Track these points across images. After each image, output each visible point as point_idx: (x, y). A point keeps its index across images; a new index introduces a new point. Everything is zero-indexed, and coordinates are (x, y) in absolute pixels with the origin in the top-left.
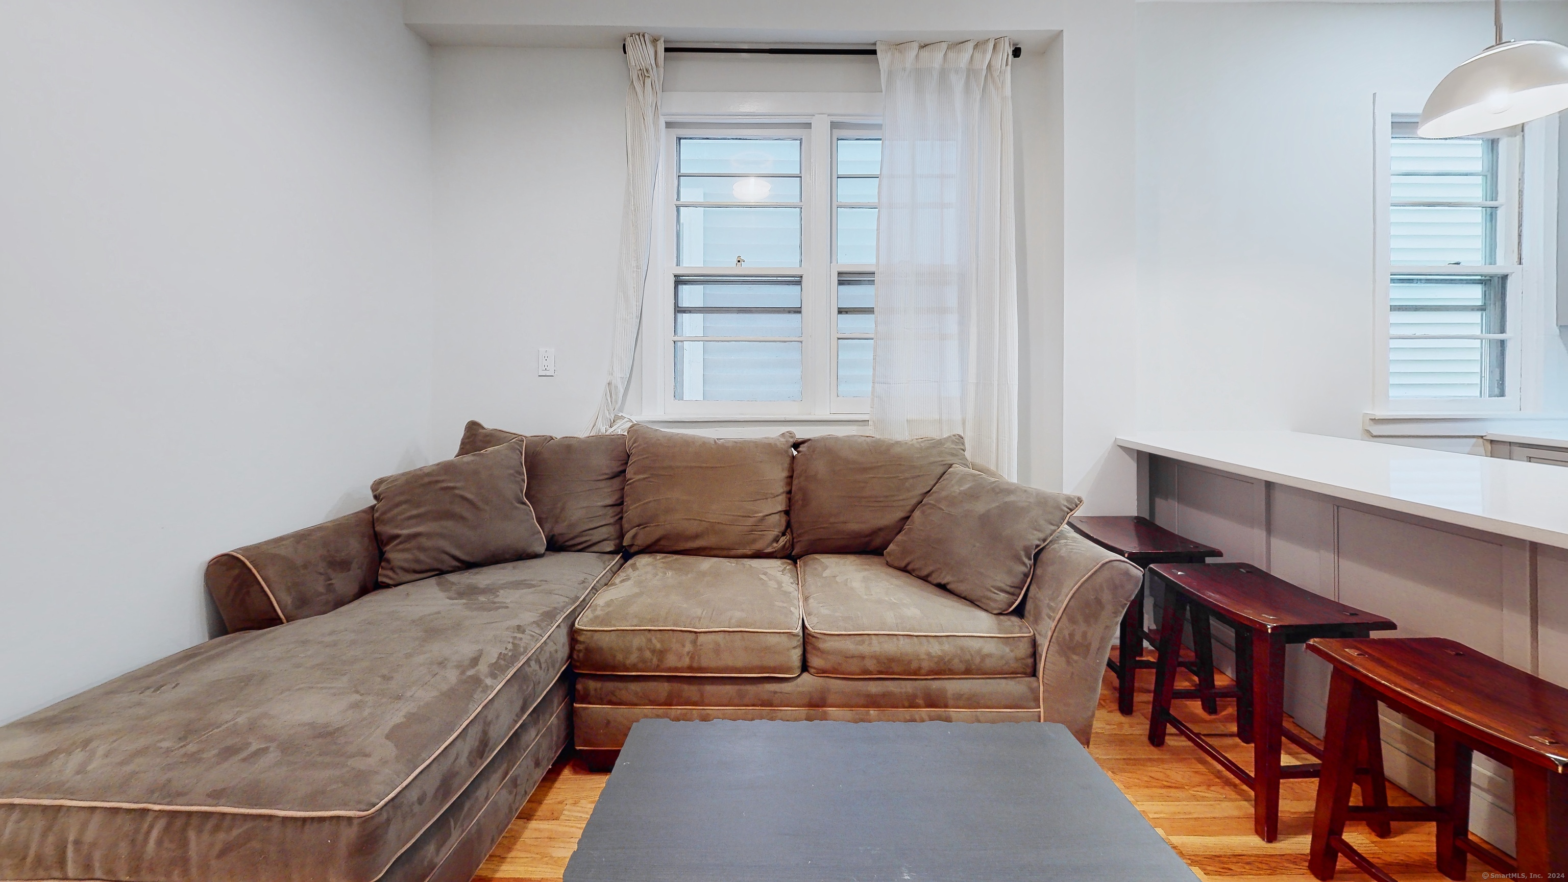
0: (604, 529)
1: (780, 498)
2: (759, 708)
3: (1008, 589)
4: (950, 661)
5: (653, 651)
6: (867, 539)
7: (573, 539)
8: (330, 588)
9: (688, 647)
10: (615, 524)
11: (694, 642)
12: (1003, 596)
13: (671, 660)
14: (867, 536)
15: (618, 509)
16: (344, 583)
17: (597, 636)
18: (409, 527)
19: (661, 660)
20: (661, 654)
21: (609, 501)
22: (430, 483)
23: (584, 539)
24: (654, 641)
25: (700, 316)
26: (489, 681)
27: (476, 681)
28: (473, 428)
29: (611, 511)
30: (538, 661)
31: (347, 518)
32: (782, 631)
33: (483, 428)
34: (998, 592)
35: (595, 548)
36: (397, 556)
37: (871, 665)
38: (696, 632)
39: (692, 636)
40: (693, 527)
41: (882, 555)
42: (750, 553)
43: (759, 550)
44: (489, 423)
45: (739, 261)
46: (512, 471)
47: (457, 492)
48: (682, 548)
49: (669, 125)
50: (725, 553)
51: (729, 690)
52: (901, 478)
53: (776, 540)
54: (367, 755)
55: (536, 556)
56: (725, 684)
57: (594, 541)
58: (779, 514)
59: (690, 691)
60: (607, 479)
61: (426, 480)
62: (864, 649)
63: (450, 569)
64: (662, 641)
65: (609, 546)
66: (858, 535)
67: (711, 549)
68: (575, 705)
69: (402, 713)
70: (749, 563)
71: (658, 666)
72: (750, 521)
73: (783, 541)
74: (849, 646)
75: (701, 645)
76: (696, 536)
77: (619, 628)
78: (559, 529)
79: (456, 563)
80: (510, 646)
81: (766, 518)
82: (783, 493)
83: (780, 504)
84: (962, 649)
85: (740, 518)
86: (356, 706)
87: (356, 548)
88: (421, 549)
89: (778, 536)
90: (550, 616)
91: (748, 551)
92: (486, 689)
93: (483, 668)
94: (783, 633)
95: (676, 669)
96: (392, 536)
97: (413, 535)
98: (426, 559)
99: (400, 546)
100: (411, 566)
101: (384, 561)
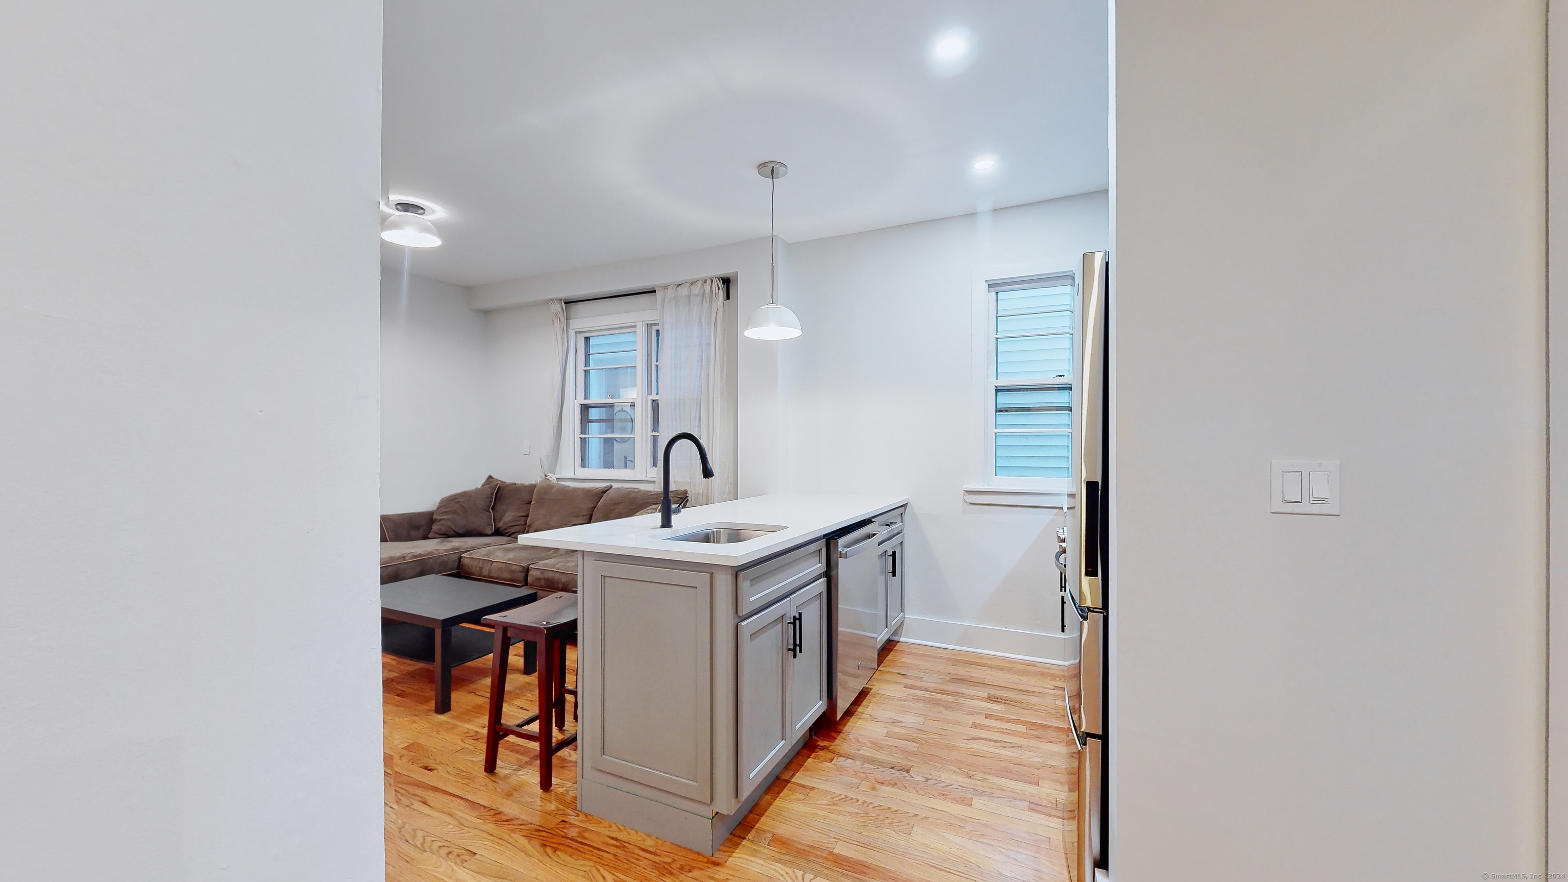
5: (479, 565)
9: (489, 567)
10: (523, 525)
13: (483, 572)
15: (525, 518)
17: (466, 559)
18: (441, 516)
19: (481, 571)
20: (481, 569)
21: (524, 514)
24: (481, 563)
26: (407, 558)
28: (490, 477)
29: (522, 519)
33: (493, 478)
36: (435, 527)
37: (543, 583)
38: (492, 561)
44: (496, 477)
49: (578, 333)
61: (453, 498)
71: (480, 574)
75: (492, 567)
77: (473, 557)
78: (500, 524)
79: (453, 533)
82: (587, 515)
87: (423, 522)
90: (456, 549)
95: (484, 576)
96: (436, 519)
97: (441, 520)
98: (444, 529)
99: (438, 523)
100: (440, 532)
101: (431, 529)
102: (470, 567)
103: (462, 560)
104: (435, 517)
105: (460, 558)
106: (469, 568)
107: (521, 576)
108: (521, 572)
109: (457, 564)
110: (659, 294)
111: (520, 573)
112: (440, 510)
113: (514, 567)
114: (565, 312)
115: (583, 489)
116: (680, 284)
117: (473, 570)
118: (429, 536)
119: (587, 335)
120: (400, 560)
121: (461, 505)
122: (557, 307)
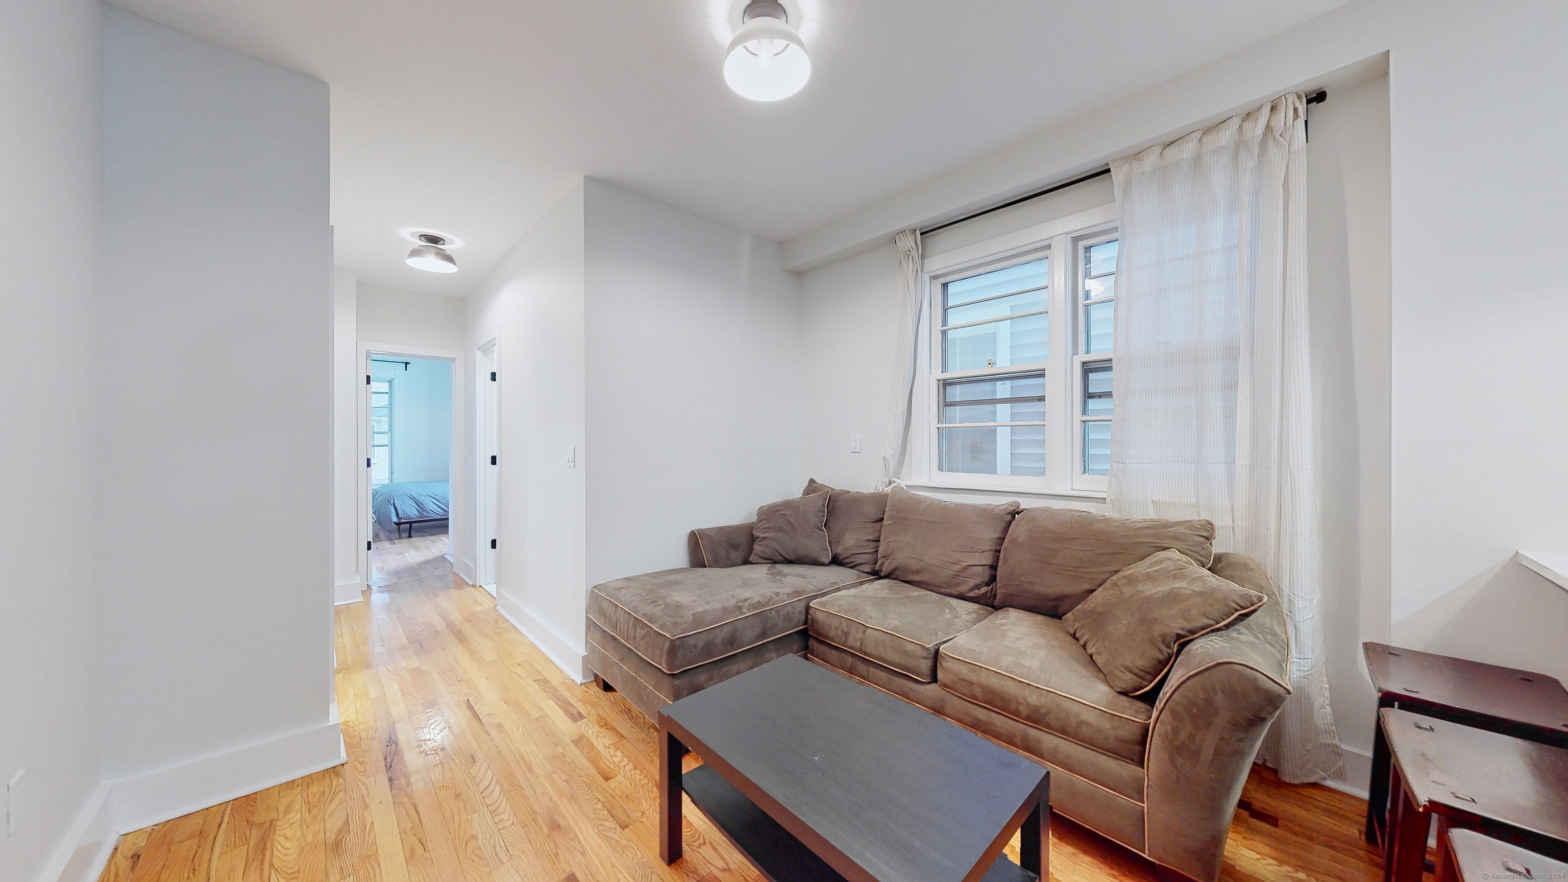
0: (865, 556)
1: (987, 553)
2: (901, 697)
3: (1137, 671)
4: (1047, 714)
5: (843, 631)
6: (1053, 603)
7: (846, 558)
8: (728, 557)
9: (860, 635)
10: (873, 554)
11: (864, 632)
12: (1128, 676)
13: (851, 641)
14: (1053, 600)
15: (876, 544)
16: (736, 556)
17: (818, 612)
18: (764, 533)
19: (846, 639)
20: (847, 634)
21: (871, 538)
22: (776, 510)
23: (853, 560)
24: (844, 625)
25: (1009, 405)
26: (744, 611)
27: (740, 608)
28: (812, 481)
29: (871, 544)
30: (777, 612)
31: (744, 525)
32: (917, 642)
33: (816, 483)
34: (1125, 672)
35: (859, 568)
36: (757, 548)
37: (977, 691)
38: (866, 626)
39: (863, 628)
40: (914, 565)
41: (1060, 618)
42: (956, 593)
43: (962, 593)
44: (819, 481)
45: (989, 364)
46: (816, 509)
47: (787, 517)
48: (909, 579)
49: (934, 278)
50: (937, 589)
51: (884, 675)
52: (1096, 552)
53: (978, 587)
54: (683, 618)
55: (823, 565)
56: (882, 671)
57: (858, 563)
58: (984, 567)
59: (861, 667)
60: (872, 522)
61: (776, 509)
62: (973, 677)
63: (780, 561)
64: (847, 625)
65: (867, 568)
66: (1045, 598)
67: (928, 584)
68: (808, 655)
69: (703, 609)
70: (947, 600)
71: (845, 643)
72: (957, 568)
73: (984, 590)
74: (964, 670)
75: (867, 636)
76: (917, 572)
77: (829, 611)
78: (839, 550)
79: (782, 559)
80: (766, 600)
81: (970, 567)
82: (991, 550)
83: (987, 559)
84: (1058, 706)
85: (949, 563)
86: (694, 601)
87: (742, 539)
88: (767, 546)
89: (979, 585)
90: (798, 593)
91: (954, 592)
92: (742, 613)
93: (747, 604)
94: (918, 644)
95: (853, 649)
96: (758, 537)
97: (766, 538)
98: (769, 553)
99: (759, 543)
100: (762, 555)
101: (752, 549)
102: (827, 629)
103: (810, 611)
104: (756, 533)
105: (808, 608)
106: (824, 628)
107: (925, 665)
108: (925, 658)
109: (803, 617)
110: (1118, 175)
111: (924, 661)
112: (762, 525)
113: (910, 647)
114: (920, 248)
115: (974, 507)
116: (1172, 140)
117: (832, 633)
118: (750, 559)
119: (944, 280)
120: (736, 614)
121: (788, 520)
122: (908, 242)
